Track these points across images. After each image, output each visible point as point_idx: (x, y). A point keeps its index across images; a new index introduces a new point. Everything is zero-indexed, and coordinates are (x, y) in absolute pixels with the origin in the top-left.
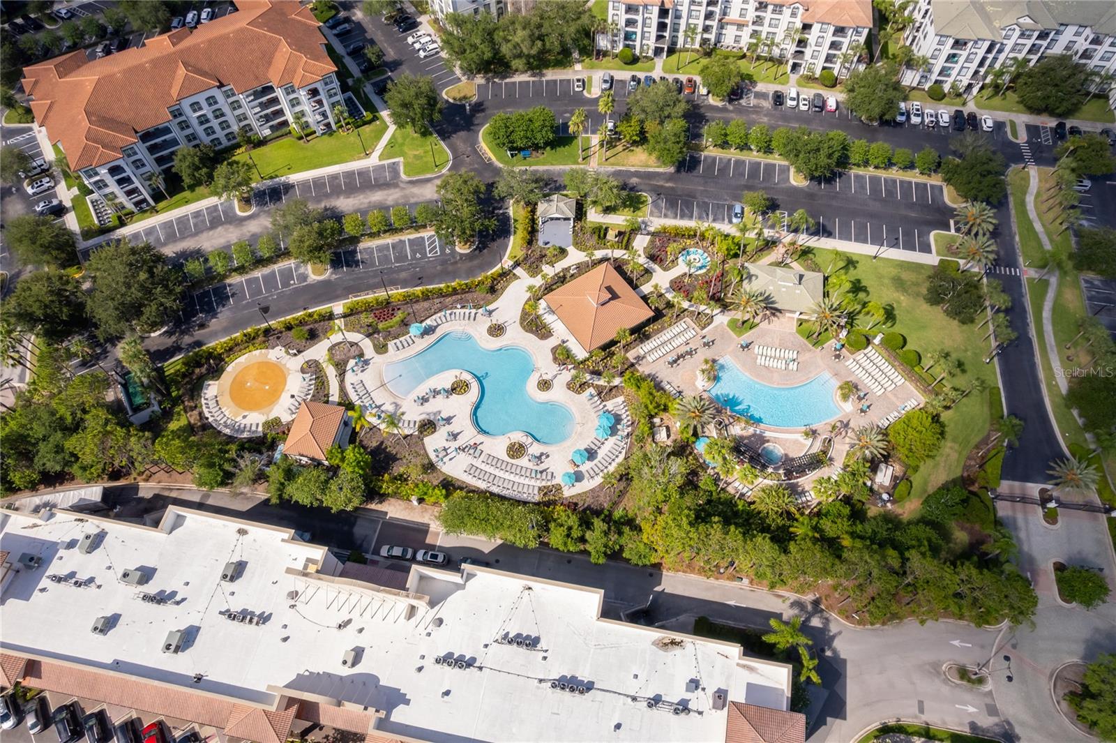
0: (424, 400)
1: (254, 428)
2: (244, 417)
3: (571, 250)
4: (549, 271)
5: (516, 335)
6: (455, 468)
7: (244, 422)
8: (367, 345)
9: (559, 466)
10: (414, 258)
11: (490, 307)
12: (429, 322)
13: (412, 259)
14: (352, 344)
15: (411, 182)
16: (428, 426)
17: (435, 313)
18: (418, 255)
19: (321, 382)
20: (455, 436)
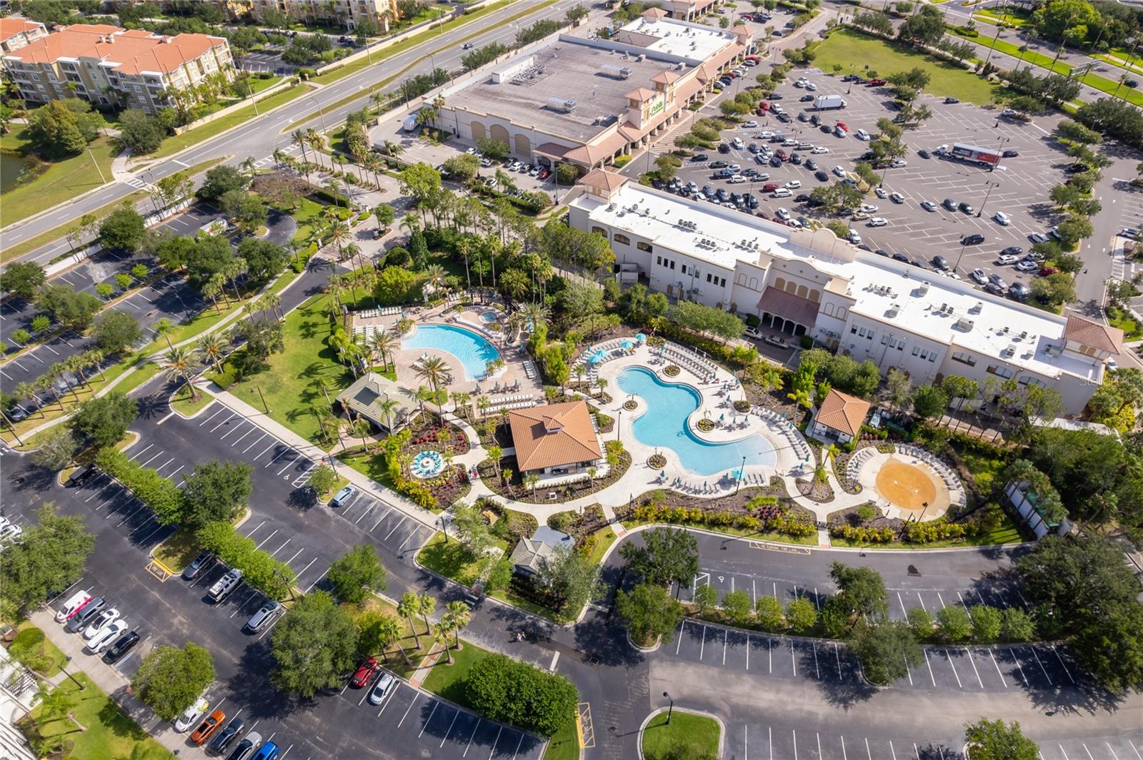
0: (742, 426)
1: (903, 450)
2: (915, 462)
3: (542, 522)
4: (578, 505)
5: (640, 453)
6: (724, 375)
7: (915, 459)
8: (792, 489)
9: (643, 355)
10: (728, 578)
11: (656, 487)
12: (724, 493)
13: (730, 576)
14: (808, 495)
15: (712, 708)
16: (740, 407)
17: (716, 500)
18: (722, 579)
19: (840, 470)
20: (720, 394)
